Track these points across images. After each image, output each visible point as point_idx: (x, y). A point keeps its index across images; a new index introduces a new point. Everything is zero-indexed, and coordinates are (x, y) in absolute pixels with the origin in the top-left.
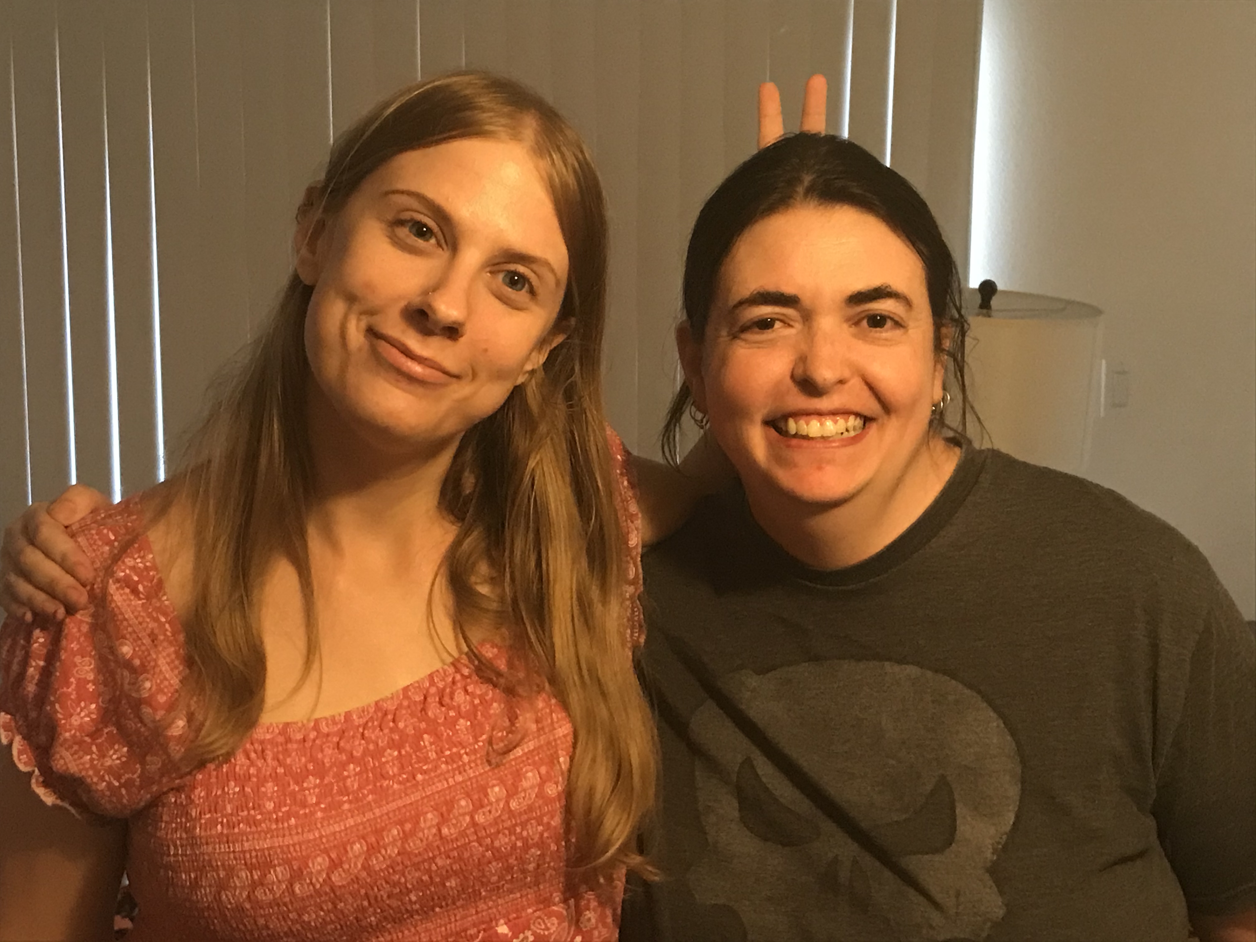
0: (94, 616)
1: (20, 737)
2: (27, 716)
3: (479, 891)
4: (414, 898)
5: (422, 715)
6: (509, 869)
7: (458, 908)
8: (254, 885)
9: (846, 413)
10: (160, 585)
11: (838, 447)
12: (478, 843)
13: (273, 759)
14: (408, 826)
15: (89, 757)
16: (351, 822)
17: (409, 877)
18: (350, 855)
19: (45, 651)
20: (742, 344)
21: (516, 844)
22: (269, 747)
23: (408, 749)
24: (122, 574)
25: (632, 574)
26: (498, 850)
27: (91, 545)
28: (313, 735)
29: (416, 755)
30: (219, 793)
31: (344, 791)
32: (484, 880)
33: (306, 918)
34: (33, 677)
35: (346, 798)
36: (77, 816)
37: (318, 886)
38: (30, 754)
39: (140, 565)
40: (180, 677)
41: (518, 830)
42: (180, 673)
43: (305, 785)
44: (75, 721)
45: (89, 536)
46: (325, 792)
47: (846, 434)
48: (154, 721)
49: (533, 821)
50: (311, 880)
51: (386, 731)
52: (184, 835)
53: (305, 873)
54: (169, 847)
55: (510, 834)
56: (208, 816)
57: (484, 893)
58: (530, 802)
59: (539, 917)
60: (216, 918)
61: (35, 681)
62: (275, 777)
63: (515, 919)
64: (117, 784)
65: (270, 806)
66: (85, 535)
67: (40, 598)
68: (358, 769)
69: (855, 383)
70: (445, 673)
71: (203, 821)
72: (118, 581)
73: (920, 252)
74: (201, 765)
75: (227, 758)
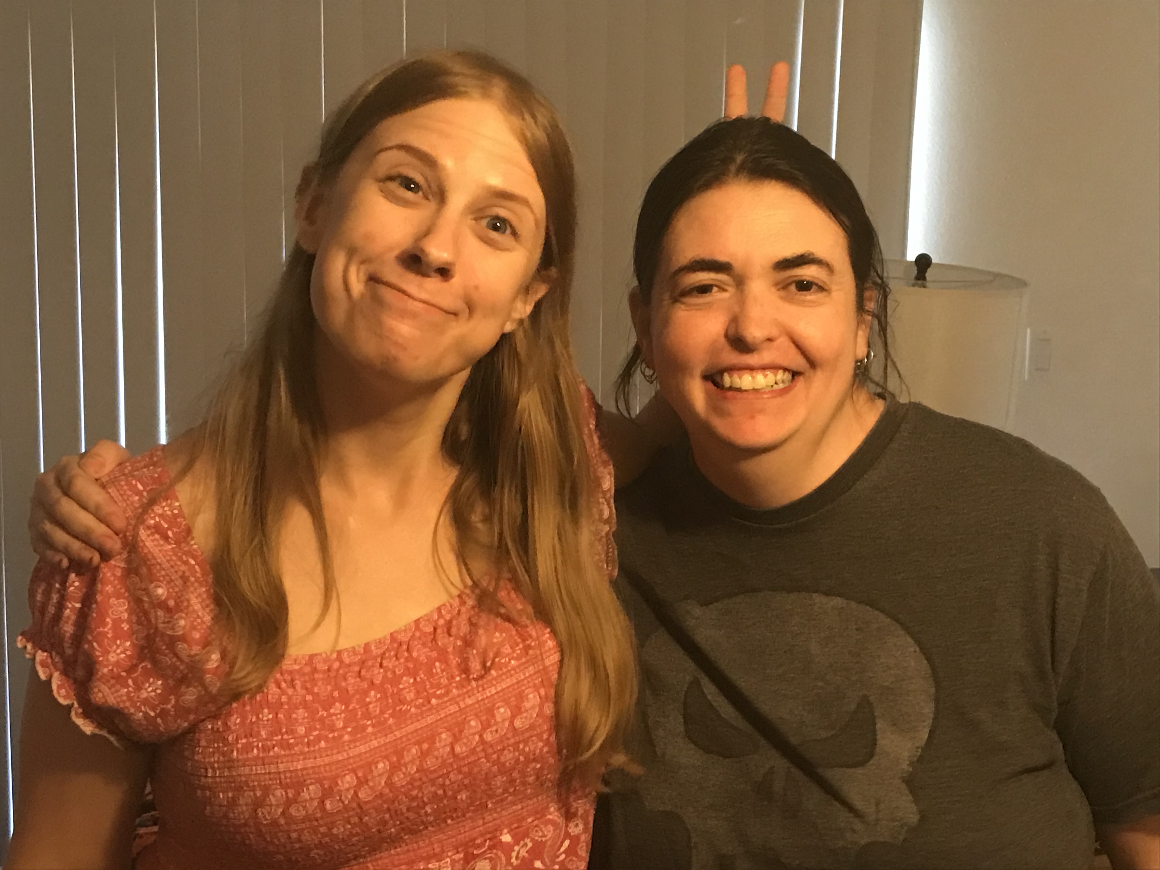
0: (128, 561)
1: (58, 673)
2: (64, 652)
3: (486, 802)
4: (429, 811)
5: (432, 645)
6: (512, 781)
7: (467, 819)
8: (289, 803)
9: (774, 368)
10: (189, 531)
11: (768, 398)
12: (486, 758)
13: (302, 688)
14: (425, 746)
15: (126, 690)
16: (375, 743)
17: (426, 792)
18: (375, 773)
19: (80, 594)
20: (683, 307)
21: (519, 759)
22: (297, 677)
23: (422, 676)
24: (152, 522)
25: (606, 514)
26: (504, 764)
27: (121, 495)
28: (336, 665)
29: (430, 682)
30: (254, 720)
31: (367, 715)
32: (490, 793)
33: (335, 831)
34: (69, 618)
35: (369, 722)
36: (116, 743)
37: (347, 802)
38: (68, 688)
39: (169, 513)
40: (212, 615)
41: (521, 746)
42: (211, 611)
43: (332, 711)
44: (112, 658)
45: (119, 488)
46: (350, 718)
47: (775, 386)
48: (190, 656)
49: (533, 738)
50: (341, 799)
51: (402, 660)
52: (221, 758)
53: (335, 791)
54: (206, 770)
55: (514, 750)
56: (244, 741)
57: (490, 806)
58: (532, 721)
59: (536, 826)
60: (252, 833)
61: (71, 622)
62: (305, 705)
63: (517, 828)
64: (152, 714)
65: (301, 730)
66: (115, 486)
67: (76, 546)
68: (379, 696)
69: (783, 341)
70: (451, 606)
71: (239, 746)
72: (149, 528)
73: (841, 223)
74: (237, 696)
75: (260, 688)
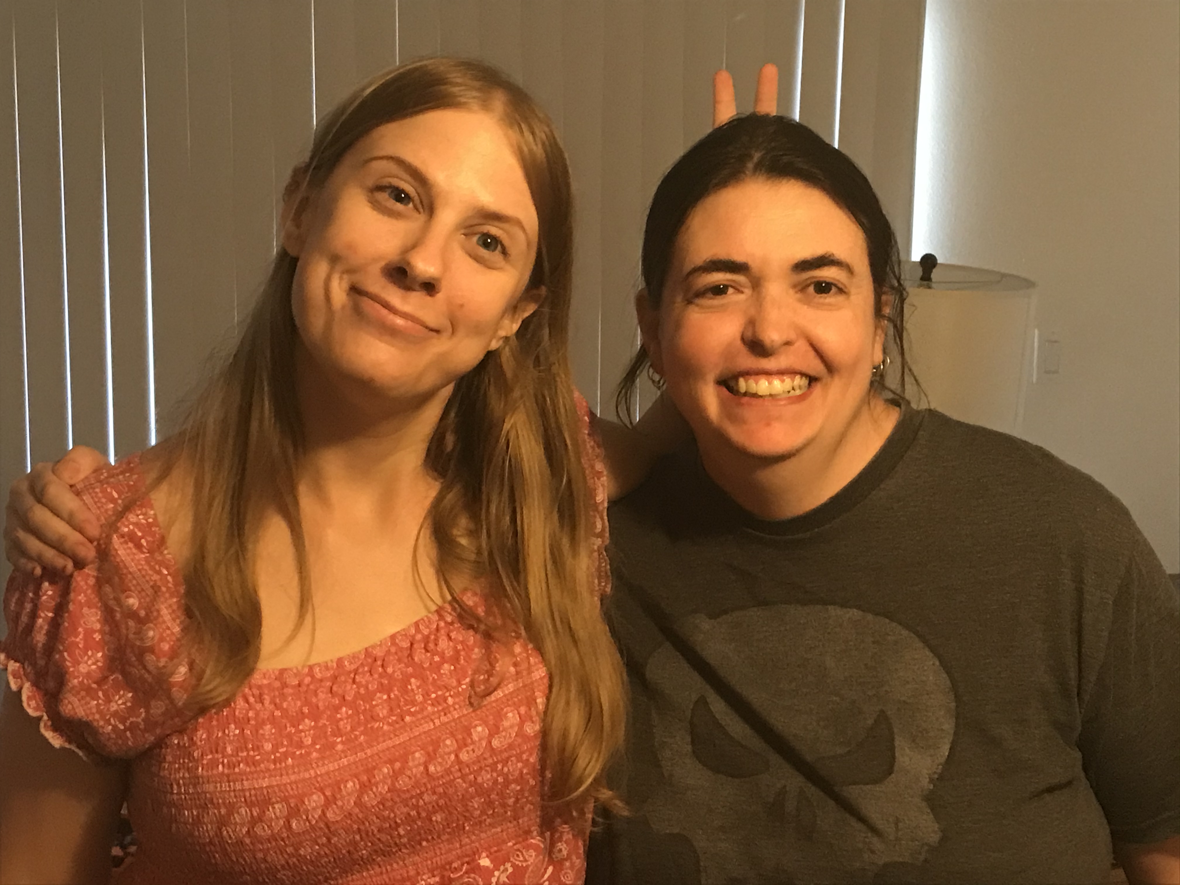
0: (99, 570)
1: (29, 683)
2: (36, 663)
3: (464, 824)
4: (402, 832)
5: (408, 661)
6: (490, 804)
7: (443, 842)
8: (254, 821)
9: (792, 372)
10: (162, 541)
11: (785, 405)
12: (462, 779)
13: (270, 703)
14: (398, 765)
15: (96, 702)
16: (345, 761)
17: (398, 813)
18: (344, 793)
19: (53, 603)
20: (696, 309)
21: (497, 780)
22: (266, 692)
23: (396, 692)
24: (126, 530)
25: (599, 526)
26: (481, 786)
27: (95, 503)
28: (307, 680)
29: (404, 698)
30: (220, 734)
31: (338, 732)
32: (467, 814)
33: (302, 852)
34: (41, 627)
35: (339, 740)
36: (85, 758)
37: (314, 822)
38: (38, 700)
39: (143, 521)
40: (182, 626)
41: (500, 766)
42: (181, 623)
43: (301, 727)
44: (83, 668)
45: (93, 495)
46: (320, 734)
47: (792, 392)
48: (158, 668)
49: (513, 759)
50: (307, 818)
51: (376, 676)
52: (187, 775)
53: (302, 810)
54: (172, 785)
55: (492, 771)
56: (210, 757)
57: (467, 828)
58: (510, 741)
59: (518, 850)
60: (217, 853)
61: (44, 632)
62: (273, 720)
63: (496, 852)
64: (122, 727)
65: (268, 746)
66: (90, 494)
67: (49, 554)
68: (350, 712)
69: (801, 345)
70: (429, 621)
71: (205, 762)
72: (123, 536)
73: (861, 224)
74: (203, 710)
75: (227, 703)
